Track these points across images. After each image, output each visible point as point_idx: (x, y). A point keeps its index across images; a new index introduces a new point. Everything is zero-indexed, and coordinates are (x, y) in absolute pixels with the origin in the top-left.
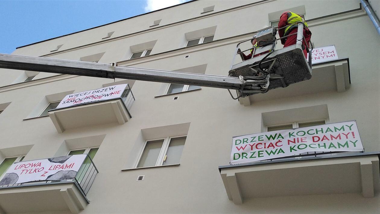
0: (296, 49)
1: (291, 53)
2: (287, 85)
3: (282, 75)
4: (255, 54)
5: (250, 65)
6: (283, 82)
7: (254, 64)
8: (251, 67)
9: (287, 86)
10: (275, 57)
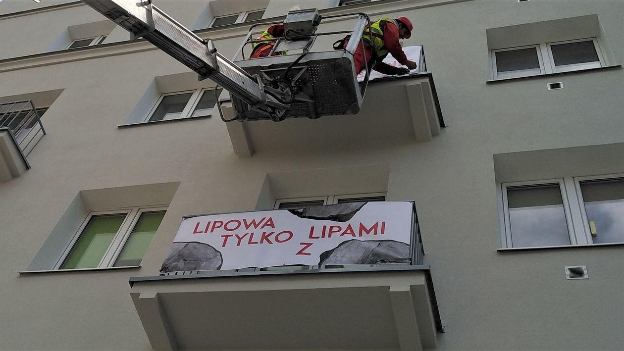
0: (342, 58)
1: (334, 62)
2: (317, 116)
3: (311, 97)
4: (276, 51)
5: (263, 68)
6: (312, 109)
7: (270, 67)
8: (264, 72)
9: (316, 118)
10: (306, 64)
